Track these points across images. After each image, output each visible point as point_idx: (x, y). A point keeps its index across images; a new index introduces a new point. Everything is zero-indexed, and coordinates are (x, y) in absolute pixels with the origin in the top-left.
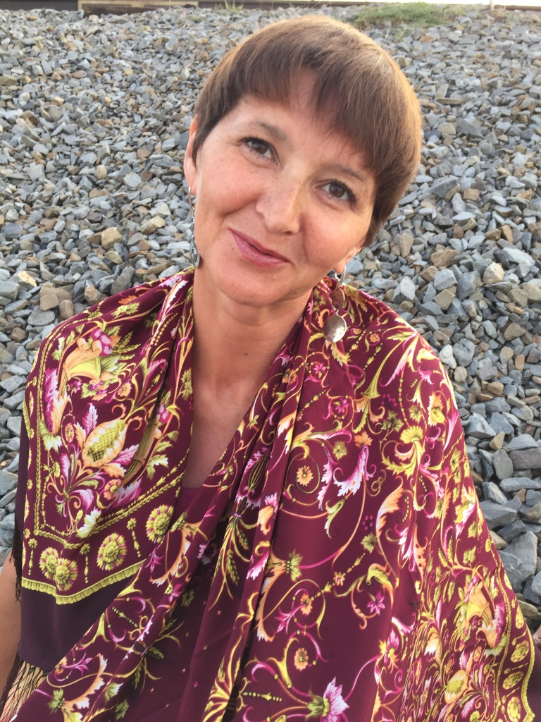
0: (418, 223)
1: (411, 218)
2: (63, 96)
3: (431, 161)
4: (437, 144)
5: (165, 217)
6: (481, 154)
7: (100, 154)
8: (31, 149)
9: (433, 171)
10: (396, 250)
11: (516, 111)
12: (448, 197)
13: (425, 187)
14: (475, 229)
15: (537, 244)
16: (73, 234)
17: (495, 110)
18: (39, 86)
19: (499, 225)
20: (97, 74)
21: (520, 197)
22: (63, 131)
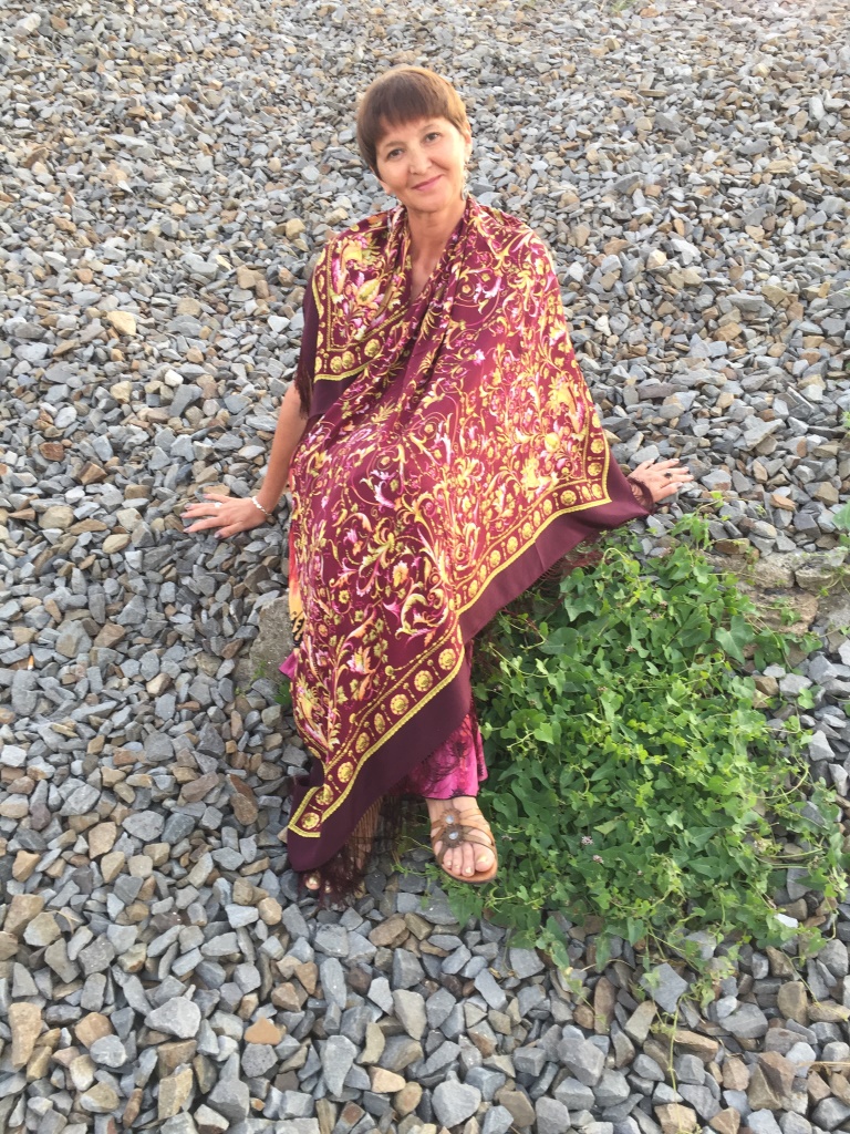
0: (596, 216)
1: (590, 212)
2: (221, 79)
3: (620, 157)
4: (631, 140)
5: (348, 210)
6: (675, 152)
7: (272, 146)
8: (196, 140)
9: (620, 167)
10: (572, 241)
11: (721, 106)
12: (629, 192)
13: (610, 183)
14: (650, 223)
15: (708, 238)
16: (256, 226)
17: (698, 104)
18: (190, 66)
19: (673, 218)
20: (255, 52)
21: (698, 194)
22: (227, 120)
